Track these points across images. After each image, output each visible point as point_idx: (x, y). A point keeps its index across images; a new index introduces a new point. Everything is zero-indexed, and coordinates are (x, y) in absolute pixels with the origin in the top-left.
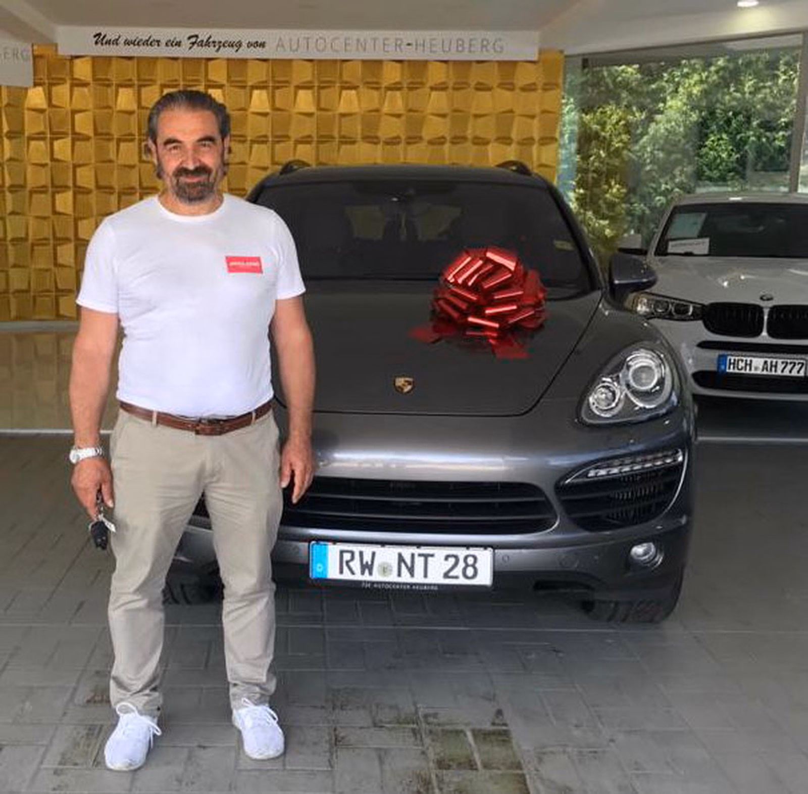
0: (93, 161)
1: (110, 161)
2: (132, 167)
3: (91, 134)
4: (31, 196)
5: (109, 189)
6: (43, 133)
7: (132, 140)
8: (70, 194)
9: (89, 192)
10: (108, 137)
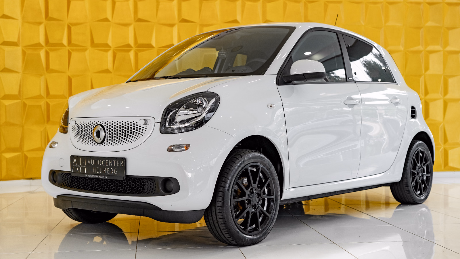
2: (127, 25)
5: (105, 47)
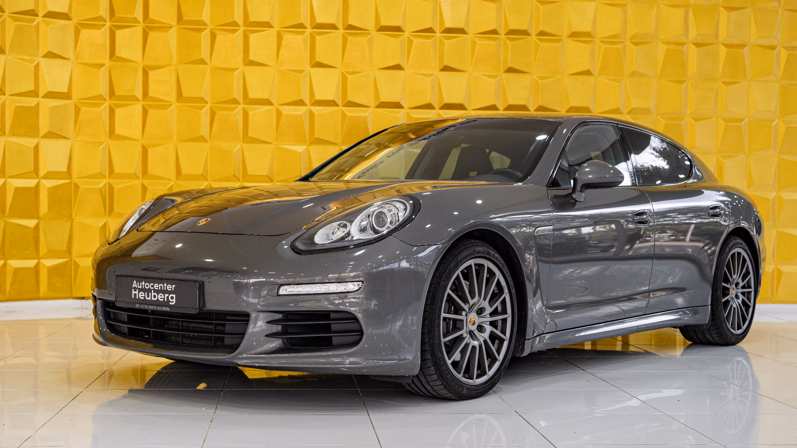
0: (174, 62)
1: (202, 62)
3: (174, 22)
4: (77, 110)
6: (101, 19)
7: (234, 31)
8: (137, 108)
9: (165, 105)
10: (198, 26)
